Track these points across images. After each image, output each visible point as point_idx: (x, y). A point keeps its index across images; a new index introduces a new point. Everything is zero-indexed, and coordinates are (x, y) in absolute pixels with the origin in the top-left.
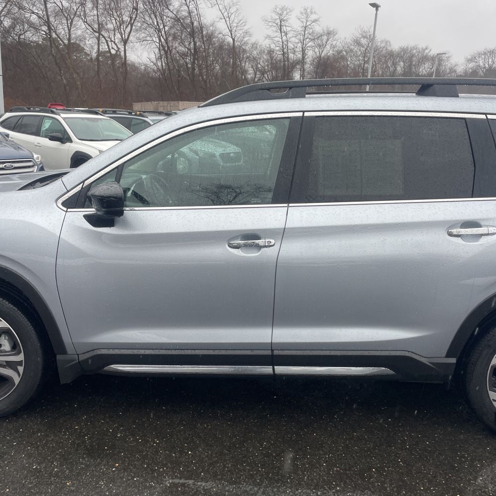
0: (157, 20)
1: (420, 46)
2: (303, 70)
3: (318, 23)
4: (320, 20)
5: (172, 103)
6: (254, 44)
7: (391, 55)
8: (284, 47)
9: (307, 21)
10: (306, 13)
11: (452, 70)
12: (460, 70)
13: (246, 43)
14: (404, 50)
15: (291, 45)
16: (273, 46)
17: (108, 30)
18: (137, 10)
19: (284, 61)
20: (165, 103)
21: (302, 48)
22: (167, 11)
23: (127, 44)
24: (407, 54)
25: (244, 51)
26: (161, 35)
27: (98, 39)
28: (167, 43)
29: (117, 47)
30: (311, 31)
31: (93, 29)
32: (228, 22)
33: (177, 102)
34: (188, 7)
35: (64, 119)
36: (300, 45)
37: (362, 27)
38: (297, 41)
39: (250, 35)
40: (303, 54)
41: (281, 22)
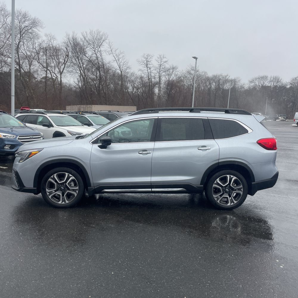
0: (79, 61)
1: (224, 75)
2: (160, 87)
3: (167, 63)
4: (168, 61)
5: (88, 106)
6: (132, 73)
7: (208, 79)
8: (149, 75)
9: (161, 62)
10: (161, 58)
11: (242, 87)
12: (246, 87)
13: (128, 73)
14: (215, 77)
15: (153, 75)
16: (143, 75)
17: (51, 67)
18: (68, 56)
19: (149, 82)
20: (84, 106)
21: (159, 76)
22: (85, 57)
23: (62, 74)
24: (217, 78)
25: (127, 77)
26: (82, 69)
27: (46, 72)
28: (84, 73)
29: (56, 75)
30: (164, 67)
31: (43, 66)
32: (118, 63)
33: (91, 105)
34: (96, 55)
35: (49, 116)
36: (158, 74)
37: (191, 65)
38: (156, 72)
39: (130, 68)
40: (160, 79)
41: (147, 62)
